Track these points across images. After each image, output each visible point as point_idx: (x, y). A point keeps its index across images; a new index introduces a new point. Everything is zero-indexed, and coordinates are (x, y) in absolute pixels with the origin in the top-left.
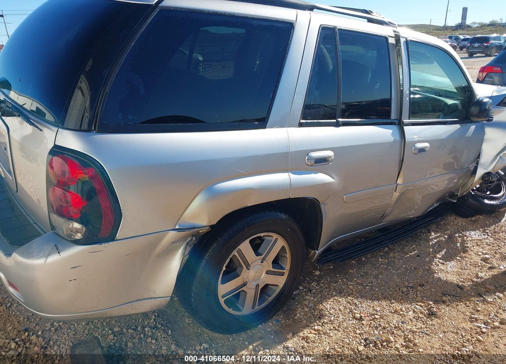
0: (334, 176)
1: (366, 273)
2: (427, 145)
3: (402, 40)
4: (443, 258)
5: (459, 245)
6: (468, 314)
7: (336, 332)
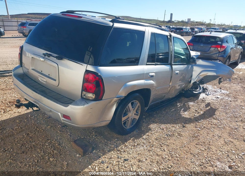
0: (155, 81)
1: (160, 116)
2: (178, 72)
3: (172, 37)
4: (183, 111)
5: (187, 107)
6: (194, 126)
7: (156, 133)
